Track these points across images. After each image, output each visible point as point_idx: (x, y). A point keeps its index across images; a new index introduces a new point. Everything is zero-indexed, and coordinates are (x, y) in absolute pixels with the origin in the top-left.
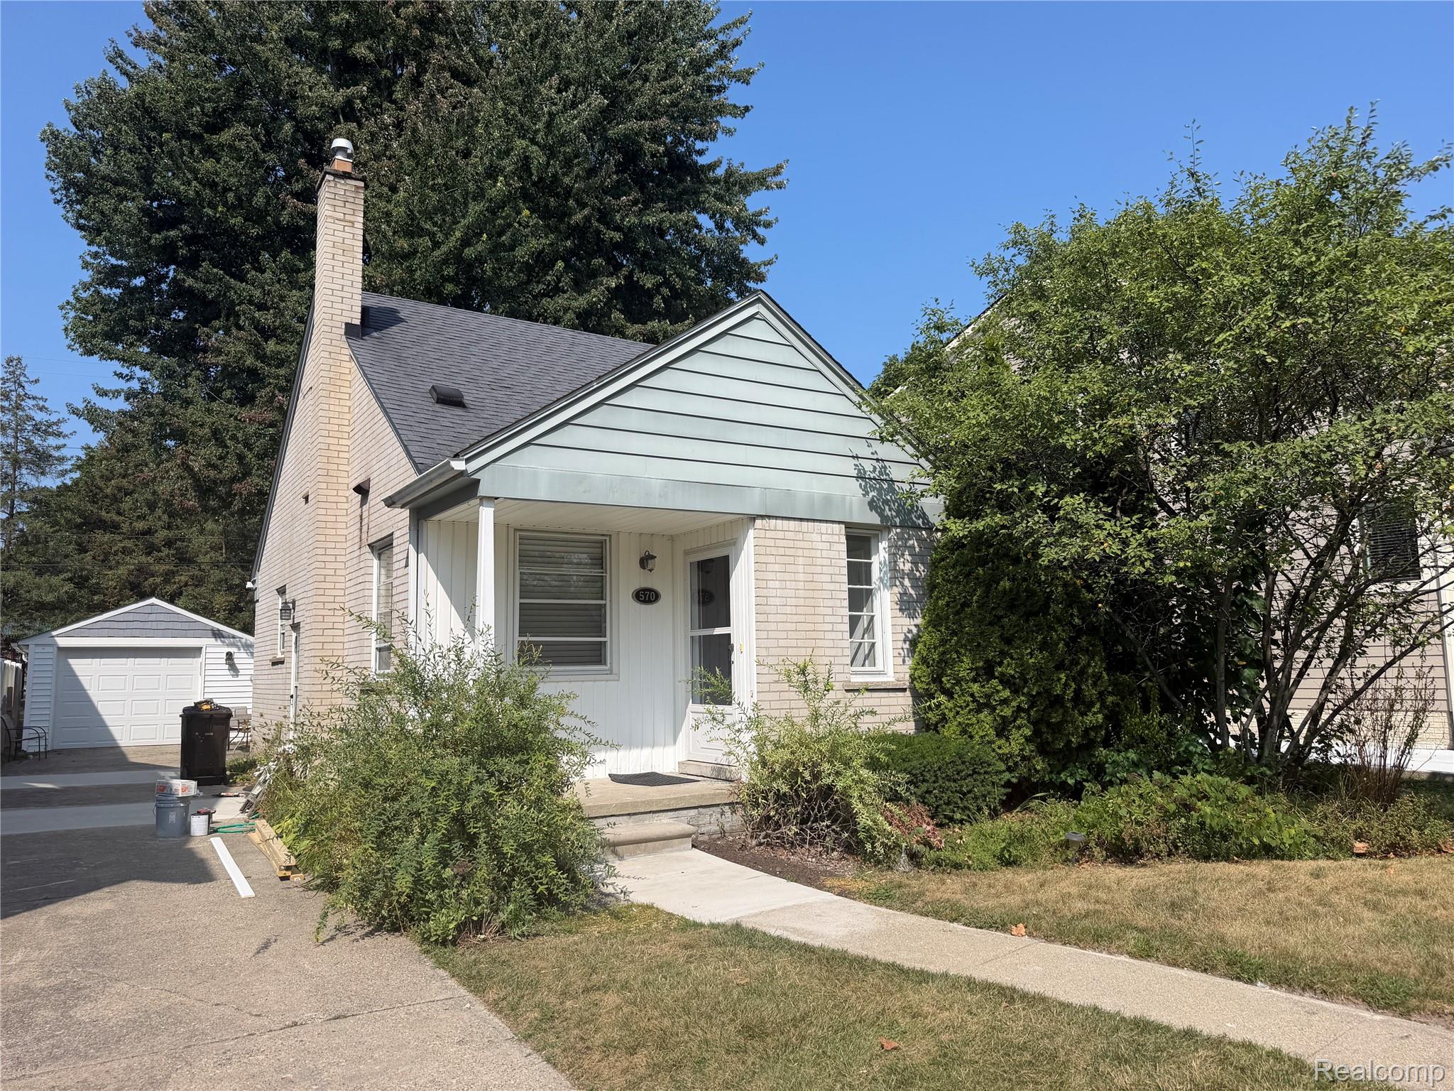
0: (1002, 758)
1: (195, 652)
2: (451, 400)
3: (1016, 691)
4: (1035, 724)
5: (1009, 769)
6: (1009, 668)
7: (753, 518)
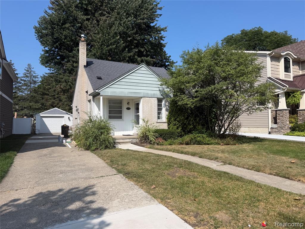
0: (177, 132)
1: (63, 117)
2: (99, 78)
3: (179, 123)
4: (182, 127)
5: (178, 134)
6: (178, 119)
7: (142, 97)
